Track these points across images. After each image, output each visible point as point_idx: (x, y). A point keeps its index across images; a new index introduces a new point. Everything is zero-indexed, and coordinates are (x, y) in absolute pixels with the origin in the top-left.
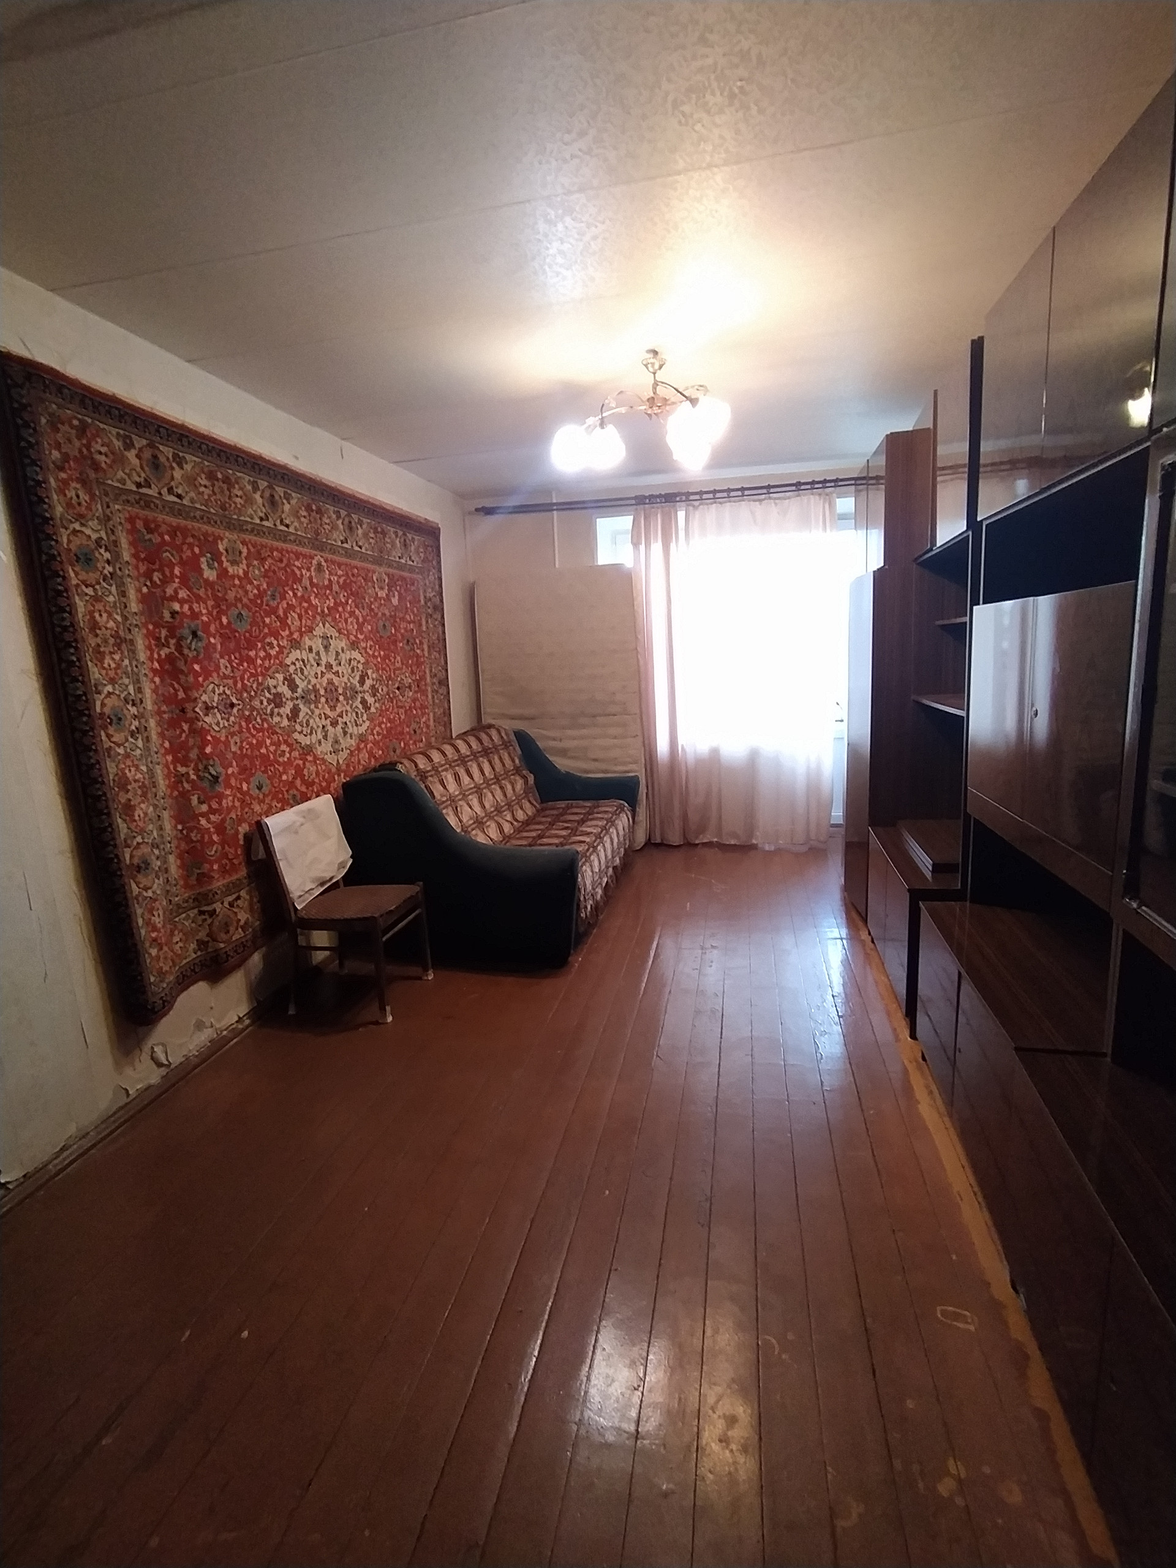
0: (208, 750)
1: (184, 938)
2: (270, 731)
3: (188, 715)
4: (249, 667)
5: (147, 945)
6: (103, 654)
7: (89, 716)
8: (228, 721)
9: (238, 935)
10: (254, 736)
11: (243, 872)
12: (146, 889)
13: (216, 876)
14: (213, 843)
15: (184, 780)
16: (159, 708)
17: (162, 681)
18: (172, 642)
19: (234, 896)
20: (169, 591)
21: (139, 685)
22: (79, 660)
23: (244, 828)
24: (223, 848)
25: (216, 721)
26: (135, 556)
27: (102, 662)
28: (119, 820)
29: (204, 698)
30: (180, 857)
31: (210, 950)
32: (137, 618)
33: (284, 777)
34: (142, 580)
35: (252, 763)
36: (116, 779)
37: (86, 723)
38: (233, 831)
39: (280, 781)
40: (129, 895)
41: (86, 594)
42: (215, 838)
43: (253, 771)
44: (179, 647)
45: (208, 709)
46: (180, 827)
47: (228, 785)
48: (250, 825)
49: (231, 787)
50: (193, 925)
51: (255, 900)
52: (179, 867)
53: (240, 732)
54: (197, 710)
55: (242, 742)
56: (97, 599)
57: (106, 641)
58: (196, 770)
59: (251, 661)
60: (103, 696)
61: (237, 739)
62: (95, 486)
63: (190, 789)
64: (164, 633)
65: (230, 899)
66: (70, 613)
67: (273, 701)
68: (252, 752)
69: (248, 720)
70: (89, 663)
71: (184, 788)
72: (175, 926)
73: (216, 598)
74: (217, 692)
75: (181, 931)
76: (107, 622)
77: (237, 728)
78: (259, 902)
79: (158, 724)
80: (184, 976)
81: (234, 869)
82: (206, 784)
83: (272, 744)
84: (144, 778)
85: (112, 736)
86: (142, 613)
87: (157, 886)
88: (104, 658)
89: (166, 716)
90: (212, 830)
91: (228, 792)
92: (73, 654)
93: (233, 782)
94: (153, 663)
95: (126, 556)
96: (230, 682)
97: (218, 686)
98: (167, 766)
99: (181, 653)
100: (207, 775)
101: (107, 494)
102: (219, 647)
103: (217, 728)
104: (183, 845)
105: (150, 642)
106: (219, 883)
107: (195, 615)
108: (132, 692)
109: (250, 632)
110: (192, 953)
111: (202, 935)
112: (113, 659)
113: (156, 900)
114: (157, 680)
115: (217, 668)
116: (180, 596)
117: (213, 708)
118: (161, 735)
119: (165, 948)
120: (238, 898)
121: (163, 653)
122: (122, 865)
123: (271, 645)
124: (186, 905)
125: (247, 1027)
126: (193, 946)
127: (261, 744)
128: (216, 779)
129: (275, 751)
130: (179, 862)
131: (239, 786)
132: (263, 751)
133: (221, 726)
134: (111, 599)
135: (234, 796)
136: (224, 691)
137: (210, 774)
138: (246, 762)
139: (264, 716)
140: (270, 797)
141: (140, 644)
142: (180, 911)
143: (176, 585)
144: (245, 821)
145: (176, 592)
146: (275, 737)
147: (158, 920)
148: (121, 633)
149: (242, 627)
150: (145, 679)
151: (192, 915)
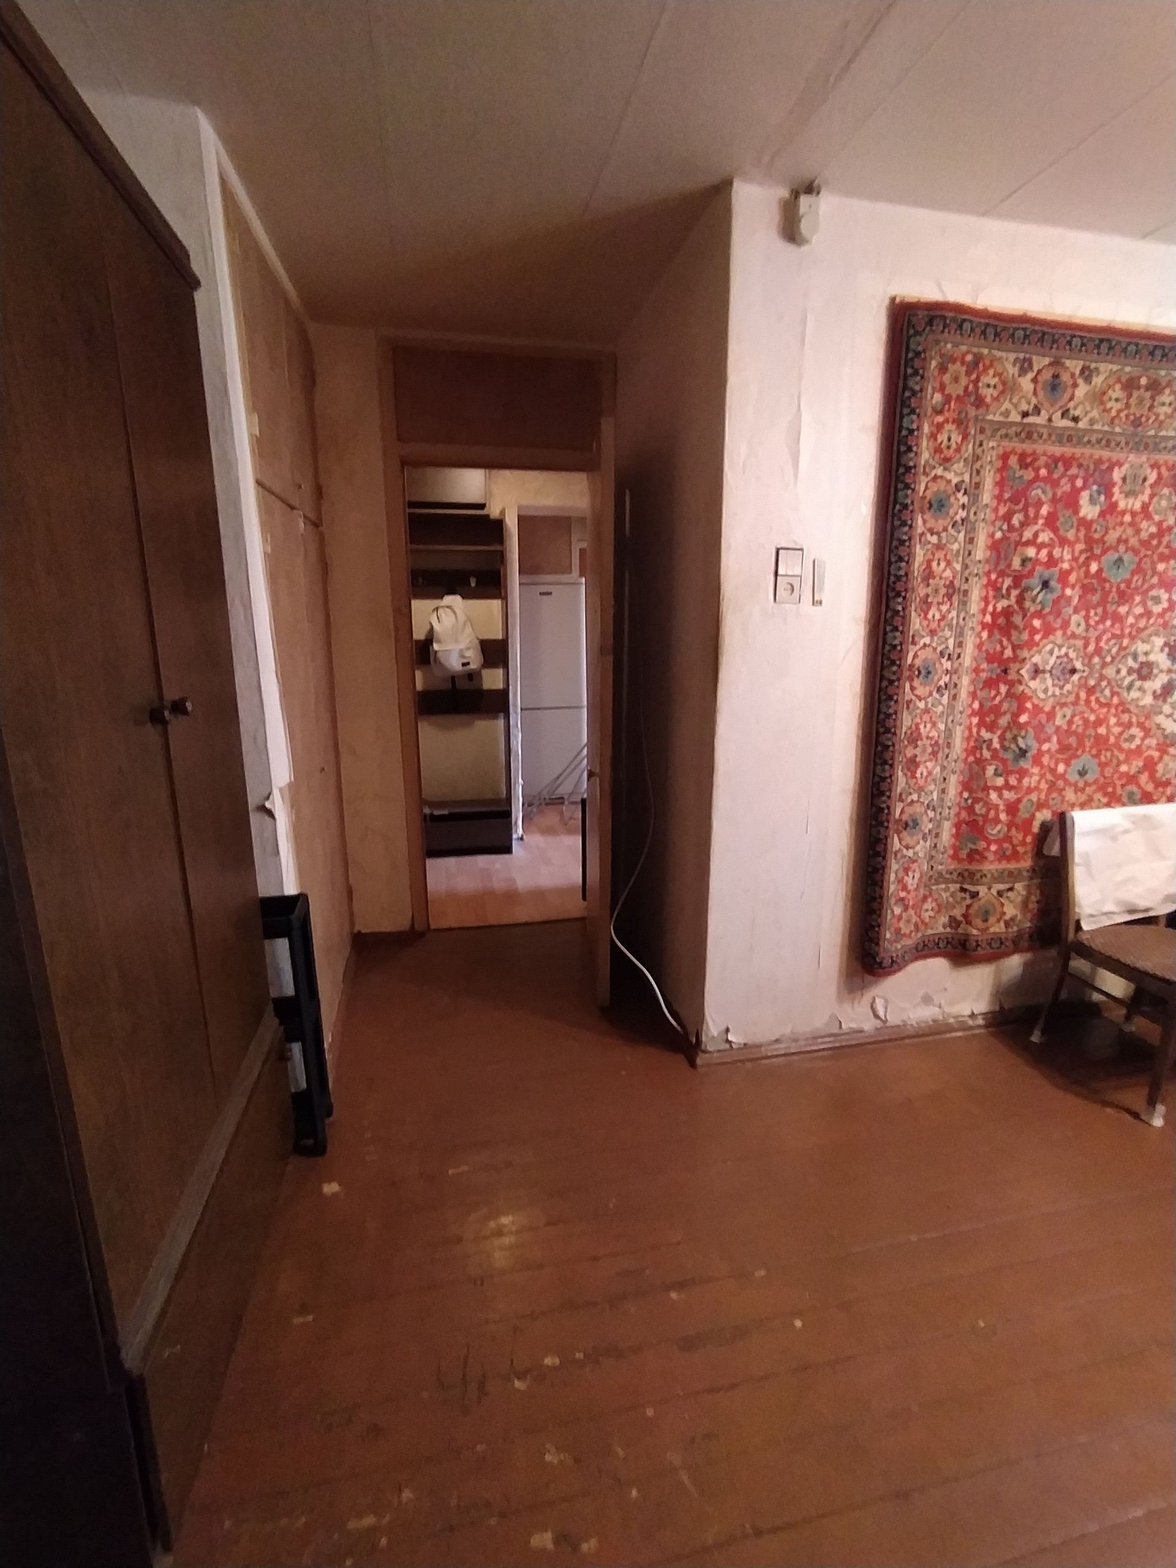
0: (1023, 719)
1: (936, 908)
2: (1120, 708)
3: (1010, 677)
4: (1112, 626)
5: (893, 901)
6: (929, 605)
7: (899, 666)
8: (1061, 688)
9: (998, 928)
10: (1093, 711)
11: (1027, 863)
12: (907, 847)
13: (991, 857)
14: (997, 821)
15: (984, 746)
16: (979, 666)
17: (990, 636)
18: (1015, 593)
19: (1007, 886)
20: (1028, 534)
21: (961, 639)
22: (904, 609)
23: (1045, 815)
24: (1009, 830)
25: (1044, 687)
26: (999, 498)
27: (926, 614)
28: (900, 773)
29: (1036, 659)
30: (957, 826)
31: (960, 931)
32: (981, 566)
33: (1124, 768)
34: (998, 524)
35: (1081, 744)
36: (909, 732)
37: (894, 673)
38: (1027, 816)
39: (1116, 771)
40: (889, 848)
41: (929, 543)
42: (1003, 816)
43: (1079, 752)
44: (1020, 600)
45: (1037, 671)
46: (966, 795)
47: (1037, 761)
48: (1054, 813)
49: (1042, 766)
50: (951, 900)
51: (1033, 898)
52: (953, 836)
53: (1076, 703)
54: (1023, 672)
55: (1073, 716)
56: (939, 547)
57: (936, 591)
58: (1002, 738)
59: (1118, 619)
60: (918, 647)
61: (1068, 711)
62: (971, 424)
63: (989, 757)
64: (1008, 582)
65: (1001, 887)
66: (907, 562)
67: (1139, 672)
68: (1085, 730)
69: (1091, 691)
70: (913, 614)
71: (981, 754)
72: (931, 893)
73: (1090, 542)
74: (1056, 652)
75: (936, 900)
76: (945, 570)
77: (1071, 698)
78: (1038, 902)
79: (973, 682)
80: (925, 945)
81: (1015, 856)
82: (1009, 756)
83: (1119, 724)
84: (939, 737)
85: (915, 688)
86: (987, 561)
87: (921, 848)
88: (929, 608)
89: (984, 675)
90: (1002, 807)
91: (1036, 770)
92: (899, 604)
93: (1045, 760)
94: (984, 615)
95: (987, 497)
96: (1080, 643)
97: (1060, 647)
98: (970, 728)
99: (1021, 607)
100: (1013, 746)
101: (982, 431)
102: (1076, 600)
103: (1042, 696)
104: (964, 814)
105: (987, 592)
106: (991, 866)
107: (1052, 562)
108: (951, 646)
109: (1128, 583)
110: (940, 927)
111: (958, 913)
112: (940, 610)
113: (914, 862)
114: (985, 635)
115: (1066, 624)
116: (1039, 540)
117: (1044, 672)
118: (974, 695)
119: (911, 912)
120: (1011, 889)
121: (999, 607)
122: (892, 818)
123: (1157, 600)
124: (948, 876)
125: (979, 1027)
126: (944, 919)
127: (1099, 722)
128: (1023, 753)
129: (1121, 734)
130: (954, 830)
131: (1053, 766)
132: (1102, 730)
133: (1050, 693)
134: (955, 547)
135: (1042, 776)
136: (1066, 655)
137: (1018, 746)
138: (1073, 740)
139: (1116, 689)
140: (1094, 787)
141: (976, 595)
142: (941, 880)
143: (1036, 528)
144: (1049, 807)
145: (1036, 535)
146: (1125, 717)
147: (911, 881)
148: (957, 583)
149: (1116, 577)
150: (970, 632)
151: (952, 889)
